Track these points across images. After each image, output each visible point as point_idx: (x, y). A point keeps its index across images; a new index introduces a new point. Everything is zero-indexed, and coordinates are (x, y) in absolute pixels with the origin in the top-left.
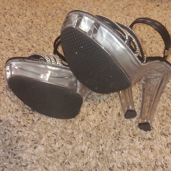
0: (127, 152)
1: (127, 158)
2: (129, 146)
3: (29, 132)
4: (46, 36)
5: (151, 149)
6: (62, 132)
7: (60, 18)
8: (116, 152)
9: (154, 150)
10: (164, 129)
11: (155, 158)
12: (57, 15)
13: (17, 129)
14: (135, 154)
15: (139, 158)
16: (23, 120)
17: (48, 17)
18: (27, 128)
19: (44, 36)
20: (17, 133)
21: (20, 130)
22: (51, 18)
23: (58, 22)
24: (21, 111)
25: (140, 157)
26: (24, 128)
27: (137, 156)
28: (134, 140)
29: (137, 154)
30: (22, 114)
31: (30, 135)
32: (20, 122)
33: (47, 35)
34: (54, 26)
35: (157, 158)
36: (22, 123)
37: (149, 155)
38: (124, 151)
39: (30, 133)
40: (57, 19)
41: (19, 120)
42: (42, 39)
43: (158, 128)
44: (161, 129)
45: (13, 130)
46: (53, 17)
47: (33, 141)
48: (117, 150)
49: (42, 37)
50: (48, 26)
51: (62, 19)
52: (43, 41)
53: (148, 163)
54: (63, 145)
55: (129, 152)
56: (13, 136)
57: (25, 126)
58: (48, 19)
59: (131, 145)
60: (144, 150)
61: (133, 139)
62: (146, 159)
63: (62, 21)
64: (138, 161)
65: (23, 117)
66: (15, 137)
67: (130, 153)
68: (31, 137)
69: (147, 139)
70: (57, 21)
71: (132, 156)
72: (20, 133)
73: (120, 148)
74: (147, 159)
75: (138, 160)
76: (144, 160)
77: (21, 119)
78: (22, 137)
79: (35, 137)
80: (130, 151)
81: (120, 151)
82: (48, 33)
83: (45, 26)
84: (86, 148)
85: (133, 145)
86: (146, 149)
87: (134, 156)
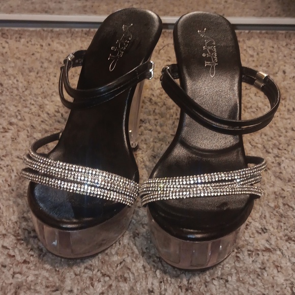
0: (234, 278)
1: (238, 290)
2: (235, 268)
3: (37, 272)
4: (33, 104)
5: (277, 267)
6: (102, 262)
7: (53, 74)
8: (215, 282)
9: (281, 268)
10: (287, 230)
11: (289, 282)
12: (45, 71)
13: (12, 269)
14: (251, 279)
15: (260, 287)
16: (20, 251)
17: (29, 76)
18: (30, 265)
19: (28, 105)
20: (13, 277)
21: (17, 270)
22: (34, 76)
23: (48, 81)
24: (12, 236)
25: (261, 284)
26: (24, 266)
27: (255, 283)
28: (241, 257)
29: (253, 280)
30: (15, 241)
31: (40, 278)
32: (14, 256)
33: (33, 102)
34: (43, 87)
35: (292, 280)
36: (18, 258)
37: (275, 278)
38: (229, 278)
39: (40, 274)
40: (47, 77)
41: (12, 254)
42: (27, 110)
43: (277, 229)
44: (283, 230)
45: (3, 272)
46: (37, 73)
47: (47, 287)
48: (216, 279)
49: (26, 107)
50: (33, 88)
51: (55, 76)
52: (28, 113)
53: (278, 292)
54: (110, 286)
55: (239, 277)
56: (6, 284)
57: (25, 262)
58: (29, 78)
59: (238, 265)
60: (264, 271)
61: (238, 255)
62: (273, 287)
63: (55, 78)
64: (259, 293)
65: (18, 246)
66: (11, 284)
67: (241, 279)
68: (42, 281)
69: (264, 251)
70: (47, 79)
71: (247, 286)
72: (18, 276)
73: (220, 274)
74: (275, 286)
75: (259, 289)
76: (270, 288)
77: (16, 250)
78: (24, 284)
79: (51, 279)
80: (241, 276)
81: (221, 281)
82: (35, 99)
83: (26, 89)
84: (156, 283)
85: (241, 265)
86: (267, 269)
87: (249, 283)
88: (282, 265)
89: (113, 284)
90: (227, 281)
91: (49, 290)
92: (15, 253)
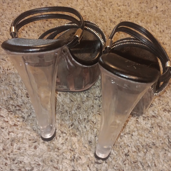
0: (136, 133)
1: (139, 140)
2: (136, 127)
3: (22, 131)
4: (8, 25)
5: (159, 126)
6: (61, 125)
7: (18, 5)
8: (126, 136)
10: (164, 104)
11: (166, 135)
12: (13, 2)
13: (8, 130)
14: (145, 134)
15: (151, 138)
16: (11, 118)
17: (3, 6)
18: (18, 127)
19: (5, 25)
20: (9, 134)
21: (10, 130)
22: (6, 6)
23: (15, 9)
24: (5, 109)
25: (151, 137)
26: (15, 127)
27: (148, 136)
28: (139, 121)
29: (147, 135)
30: (7, 112)
31: (25, 135)
32: (7, 122)
33: (8, 23)
34: (13, 13)
35: (168, 134)
36: (11, 123)
37: (159, 133)
38: (134, 134)
39: (25, 132)
40: (14, 6)
41: (6, 120)
42: (4, 28)
43: (158, 104)
44: (161, 105)
45: (2, 132)
46: (8, 4)
47: (30, 140)
48: (126, 134)
49: (4, 26)
50: (6, 14)
51: (19, 6)
52: (5, 30)
53: (161, 141)
54: (67, 139)
55: (139, 133)
56: (5, 138)
57: (15, 125)
58: (3, 7)
59: (138, 126)
60: (152, 129)
61: (137, 119)
62: (158, 138)
63: (20, 7)
64: (151, 142)
65: (10, 115)
66: (8, 139)
67: (140, 134)
68: (26, 136)
69: (151, 117)
70: (15, 8)
71: (144, 138)
72: (12, 133)
73: (128, 131)
74: (159, 138)
75: (150, 139)
76: (156, 139)
77: (9, 118)
78: (16, 138)
79: (31, 135)
80: (140, 132)
81: (129, 135)
82: (9, 21)
83: (2, 15)
84: (93, 137)
85: (140, 125)
86: (154, 128)
87: (145, 136)
88: (162, 126)
89: (68, 138)
90: (132, 135)
91: (31, 142)
92: (8, 119)
